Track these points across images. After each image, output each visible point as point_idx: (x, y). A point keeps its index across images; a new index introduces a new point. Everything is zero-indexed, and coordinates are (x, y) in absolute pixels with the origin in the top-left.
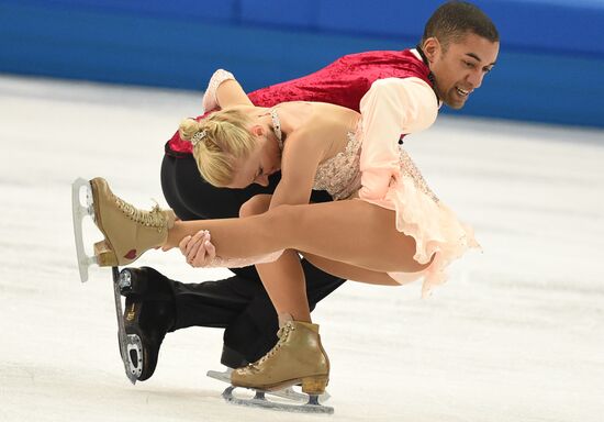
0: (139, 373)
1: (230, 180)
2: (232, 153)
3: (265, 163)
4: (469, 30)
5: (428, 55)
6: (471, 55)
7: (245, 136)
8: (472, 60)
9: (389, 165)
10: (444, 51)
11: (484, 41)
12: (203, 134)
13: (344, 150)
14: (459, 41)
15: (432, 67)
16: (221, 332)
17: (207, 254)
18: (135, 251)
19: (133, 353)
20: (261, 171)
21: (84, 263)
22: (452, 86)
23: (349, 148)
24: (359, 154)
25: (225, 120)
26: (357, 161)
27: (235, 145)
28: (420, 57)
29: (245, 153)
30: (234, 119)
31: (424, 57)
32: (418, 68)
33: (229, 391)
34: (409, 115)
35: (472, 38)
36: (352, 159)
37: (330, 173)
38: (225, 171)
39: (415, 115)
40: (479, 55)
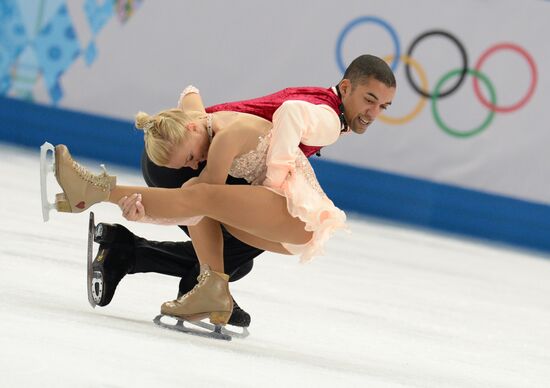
0: (98, 300)
1: (167, 161)
2: (170, 141)
3: (196, 152)
4: (372, 76)
5: (342, 92)
6: (371, 94)
7: (181, 129)
8: (372, 98)
9: (286, 162)
10: (353, 90)
11: (382, 85)
12: (152, 125)
13: (255, 149)
14: (364, 83)
15: (344, 100)
16: (178, 279)
17: (137, 211)
18: (84, 203)
19: (97, 285)
20: (192, 157)
21: (46, 208)
22: (356, 115)
23: (260, 147)
24: (266, 153)
25: (169, 116)
26: (265, 158)
27: (172, 134)
28: (336, 93)
29: (180, 142)
30: (176, 117)
31: (339, 93)
32: (332, 100)
33: (158, 318)
34: (309, 128)
35: (374, 82)
36: (261, 156)
37: (244, 165)
38: (163, 154)
39: (313, 129)
40: (377, 95)
